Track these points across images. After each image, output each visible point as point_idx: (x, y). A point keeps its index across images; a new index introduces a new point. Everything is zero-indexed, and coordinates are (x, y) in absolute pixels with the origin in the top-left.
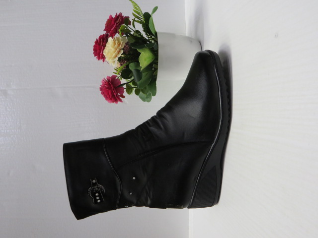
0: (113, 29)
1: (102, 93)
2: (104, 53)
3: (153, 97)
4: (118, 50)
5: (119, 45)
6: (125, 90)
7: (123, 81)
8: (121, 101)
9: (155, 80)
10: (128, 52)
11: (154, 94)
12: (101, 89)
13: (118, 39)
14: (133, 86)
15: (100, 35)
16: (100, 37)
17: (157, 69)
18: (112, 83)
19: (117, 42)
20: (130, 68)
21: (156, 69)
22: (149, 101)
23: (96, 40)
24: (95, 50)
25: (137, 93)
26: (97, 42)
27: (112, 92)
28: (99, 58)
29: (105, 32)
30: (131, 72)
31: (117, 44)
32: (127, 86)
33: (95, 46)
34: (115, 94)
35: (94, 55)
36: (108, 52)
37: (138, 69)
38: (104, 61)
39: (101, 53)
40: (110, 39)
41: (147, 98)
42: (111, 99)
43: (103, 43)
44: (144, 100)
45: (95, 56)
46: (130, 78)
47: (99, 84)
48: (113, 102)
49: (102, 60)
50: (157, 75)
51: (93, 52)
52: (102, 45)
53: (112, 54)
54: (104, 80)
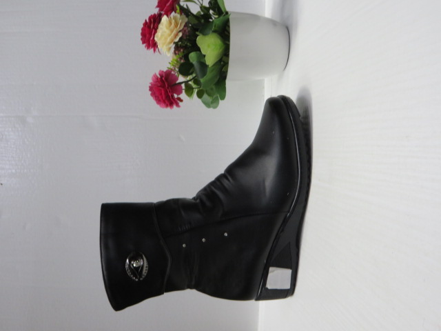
0: (168, 4)
1: (152, 95)
2: (156, 39)
3: (220, 101)
4: (175, 32)
5: (176, 26)
6: (184, 91)
7: (181, 79)
8: (178, 105)
9: (225, 78)
10: (186, 36)
11: (223, 98)
12: (151, 89)
13: (175, 18)
14: (194, 86)
15: (150, 15)
16: (150, 18)
17: (228, 63)
18: (166, 79)
19: (173, 21)
20: (191, 60)
21: (226, 64)
22: (215, 107)
23: (144, 21)
24: (143, 34)
25: (200, 95)
26: (146, 24)
27: (166, 92)
28: (148, 47)
29: (158, 9)
30: (192, 65)
31: (173, 24)
32: (186, 86)
33: (143, 29)
34: (170, 95)
35: (141, 42)
36: (162, 35)
37: (202, 60)
38: (155, 50)
39: (152, 38)
40: (165, 18)
41: (212, 103)
42: (164, 102)
43: (154, 25)
44: (208, 105)
45: (143, 43)
46: (191, 74)
47: (149, 81)
48: (167, 106)
49: (152, 50)
50: (227, 71)
51: (141, 37)
52: (154, 27)
53: (166, 39)
54: (155, 76)
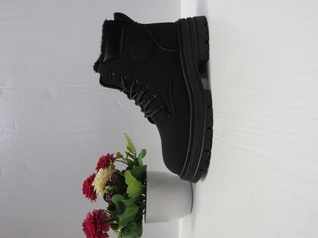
0: (104, 163)
1: (84, 230)
10: (116, 181)
12: (84, 225)
16: (91, 176)
18: (98, 217)
24: (84, 186)
29: (96, 170)
33: (85, 182)
35: (82, 192)
36: (97, 179)
39: (90, 187)
51: (82, 188)
53: (99, 180)
54: (89, 214)
